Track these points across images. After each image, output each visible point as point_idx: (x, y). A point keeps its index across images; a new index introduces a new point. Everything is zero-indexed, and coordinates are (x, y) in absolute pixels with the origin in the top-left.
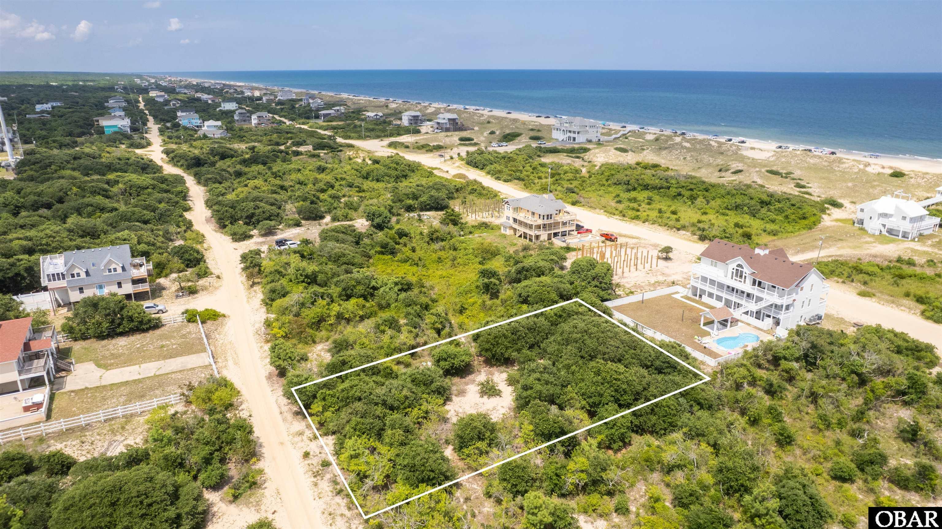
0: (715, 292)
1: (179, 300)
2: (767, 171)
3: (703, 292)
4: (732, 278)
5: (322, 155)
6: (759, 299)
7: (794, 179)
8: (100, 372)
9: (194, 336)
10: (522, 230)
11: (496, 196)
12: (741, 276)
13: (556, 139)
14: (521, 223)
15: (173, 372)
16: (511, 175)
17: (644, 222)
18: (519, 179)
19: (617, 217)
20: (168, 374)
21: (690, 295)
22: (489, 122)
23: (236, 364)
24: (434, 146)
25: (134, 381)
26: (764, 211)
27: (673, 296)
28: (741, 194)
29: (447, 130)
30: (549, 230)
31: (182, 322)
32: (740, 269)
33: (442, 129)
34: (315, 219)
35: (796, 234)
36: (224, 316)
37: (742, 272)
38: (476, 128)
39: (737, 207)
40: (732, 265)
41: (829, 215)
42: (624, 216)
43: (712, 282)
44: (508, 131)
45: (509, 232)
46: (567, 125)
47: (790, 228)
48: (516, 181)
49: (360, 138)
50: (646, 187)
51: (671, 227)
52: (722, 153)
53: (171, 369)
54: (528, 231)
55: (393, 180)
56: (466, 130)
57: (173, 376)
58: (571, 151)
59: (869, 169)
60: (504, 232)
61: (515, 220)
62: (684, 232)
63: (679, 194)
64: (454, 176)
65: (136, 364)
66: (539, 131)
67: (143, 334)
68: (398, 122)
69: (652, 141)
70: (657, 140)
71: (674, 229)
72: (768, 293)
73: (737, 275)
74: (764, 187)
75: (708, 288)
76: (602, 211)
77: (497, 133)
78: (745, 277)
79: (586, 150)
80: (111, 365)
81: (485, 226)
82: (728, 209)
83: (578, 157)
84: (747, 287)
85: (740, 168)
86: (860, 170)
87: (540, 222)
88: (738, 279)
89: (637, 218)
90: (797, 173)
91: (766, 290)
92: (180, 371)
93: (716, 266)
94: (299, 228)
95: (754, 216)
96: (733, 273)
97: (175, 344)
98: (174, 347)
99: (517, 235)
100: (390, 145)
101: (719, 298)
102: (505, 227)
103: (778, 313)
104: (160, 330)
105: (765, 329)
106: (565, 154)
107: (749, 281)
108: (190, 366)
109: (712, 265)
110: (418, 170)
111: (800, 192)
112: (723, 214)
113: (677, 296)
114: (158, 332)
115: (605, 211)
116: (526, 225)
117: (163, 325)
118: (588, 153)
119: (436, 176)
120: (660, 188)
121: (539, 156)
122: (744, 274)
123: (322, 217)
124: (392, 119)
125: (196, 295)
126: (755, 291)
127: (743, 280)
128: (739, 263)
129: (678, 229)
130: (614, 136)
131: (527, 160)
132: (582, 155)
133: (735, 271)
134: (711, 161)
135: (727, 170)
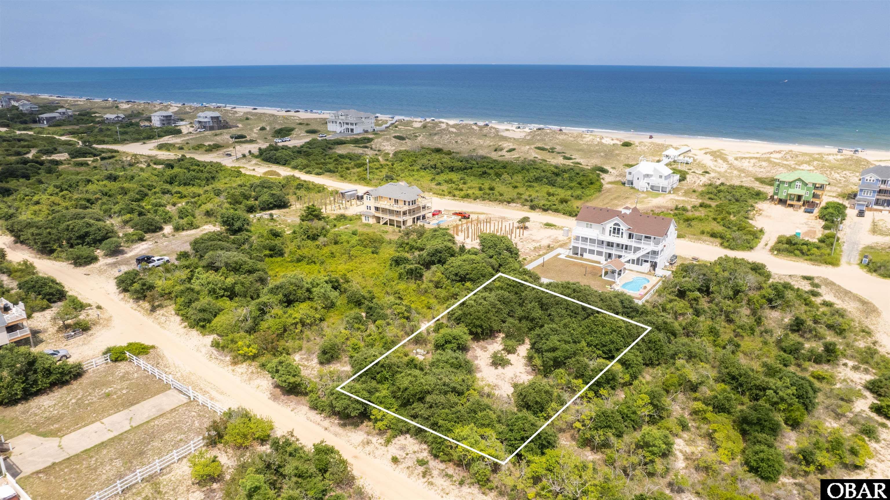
0: (596, 248)
1: (72, 341)
2: (536, 148)
3: (584, 250)
4: (610, 235)
5: (90, 162)
6: (637, 249)
7: (559, 153)
8: (52, 443)
9: (136, 375)
10: (387, 217)
11: (324, 189)
12: (618, 233)
13: (333, 132)
14: (384, 211)
15: (154, 419)
16: (321, 168)
17: (475, 200)
18: (330, 171)
19: (448, 197)
20: (148, 422)
21: (571, 254)
22: (247, 119)
23: (222, 393)
24: (209, 145)
25: (112, 440)
26: (559, 179)
27: (560, 257)
28: (534, 168)
29: (212, 128)
30: (413, 215)
31: (107, 363)
32: (617, 227)
33: (205, 127)
34: (154, 231)
35: (594, 196)
36: (153, 347)
37: (619, 230)
38: (240, 125)
39: (537, 179)
40: (609, 225)
41: (603, 179)
42: (454, 196)
43: (592, 241)
44: (278, 127)
45: (372, 221)
46: (343, 117)
47: (587, 192)
48: (328, 173)
49: (116, 142)
50: (452, 169)
51: (501, 202)
52: (486, 136)
53: (146, 415)
54: (395, 218)
55: (204, 182)
56: (230, 128)
57: (156, 422)
58: (356, 142)
59: (604, 141)
60: (367, 222)
61: (377, 209)
62: (515, 204)
63: (485, 173)
64: (265, 173)
65: (93, 422)
66: (307, 124)
67: (65, 388)
68: (147, 124)
69: (420, 128)
70: (424, 127)
71: (505, 203)
72: (644, 243)
73: (614, 233)
74: (546, 161)
75: (588, 246)
76: (431, 193)
77: (268, 128)
78: (622, 233)
79: (370, 140)
80: (59, 430)
81: (342, 218)
82: (530, 182)
83: (366, 147)
84: (624, 240)
85: (511, 147)
86: (599, 143)
87: (406, 208)
88: (616, 235)
89: (467, 196)
90: (558, 148)
91: (643, 241)
92: (161, 416)
93: (591, 228)
94: (144, 243)
95: (554, 186)
96: (610, 231)
97: (123, 389)
98: (124, 392)
99: (381, 223)
100: (160, 147)
101: (600, 253)
102: (367, 217)
103: (655, 258)
104: (84, 377)
105: (646, 272)
106: (352, 145)
107: (626, 236)
108: (168, 408)
109: (587, 227)
110: (221, 170)
111: (573, 163)
112: (530, 186)
113: (562, 257)
114: (84, 380)
115: (434, 193)
116: (391, 212)
117: (84, 372)
118: (372, 143)
119: (245, 175)
120: (464, 169)
121: (330, 148)
122: (621, 231)
123: (161, 229)
124: (137, 120)
125: (90, 332)
126: (632, 243)
127: (620, 236)
128: (616, 222)
129: (509, 202)
130: (384, 126)
131: (323, 153)
132: (368, 145)
133: (612, 229)
134: (482, 143)
135: (501, 150)
